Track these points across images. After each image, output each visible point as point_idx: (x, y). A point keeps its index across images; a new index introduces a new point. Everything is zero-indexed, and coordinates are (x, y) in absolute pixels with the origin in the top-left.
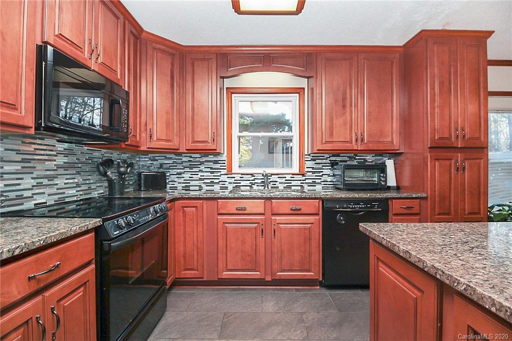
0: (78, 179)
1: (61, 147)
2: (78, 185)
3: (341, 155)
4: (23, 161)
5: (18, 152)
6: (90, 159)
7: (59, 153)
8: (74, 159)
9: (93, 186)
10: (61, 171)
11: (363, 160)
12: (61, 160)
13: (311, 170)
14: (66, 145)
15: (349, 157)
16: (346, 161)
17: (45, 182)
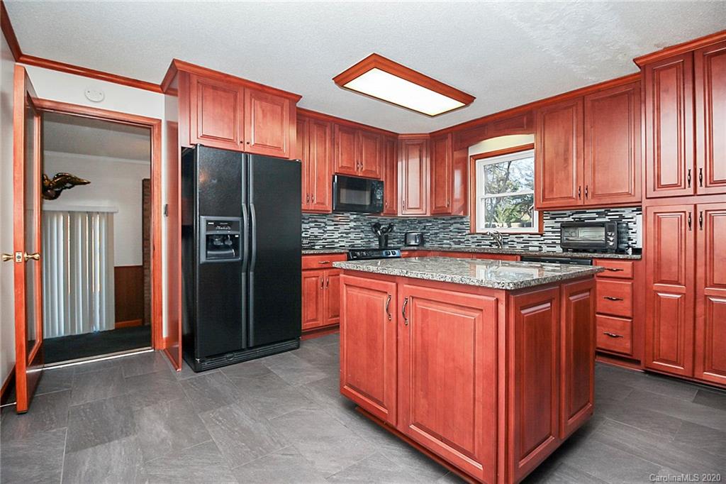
0: (362, 235)
1: (352, 217)
2: (362, 239)
3: (587, 211)
4: (335, 225)
5: (333, 221)
6: (369, 223)
7: (351, 221)
8: (359, 224)
9: (372, 240)
10: (352, 230)
11: (618, 217)
12: (352, 224)
13: (550, 229)
14: (355, 216)
15: (597, 213)
16: (594, 219)
17: (344, 235)
